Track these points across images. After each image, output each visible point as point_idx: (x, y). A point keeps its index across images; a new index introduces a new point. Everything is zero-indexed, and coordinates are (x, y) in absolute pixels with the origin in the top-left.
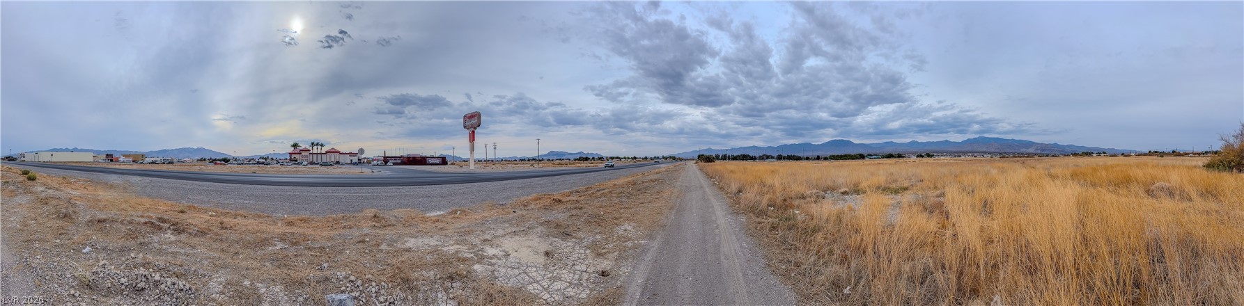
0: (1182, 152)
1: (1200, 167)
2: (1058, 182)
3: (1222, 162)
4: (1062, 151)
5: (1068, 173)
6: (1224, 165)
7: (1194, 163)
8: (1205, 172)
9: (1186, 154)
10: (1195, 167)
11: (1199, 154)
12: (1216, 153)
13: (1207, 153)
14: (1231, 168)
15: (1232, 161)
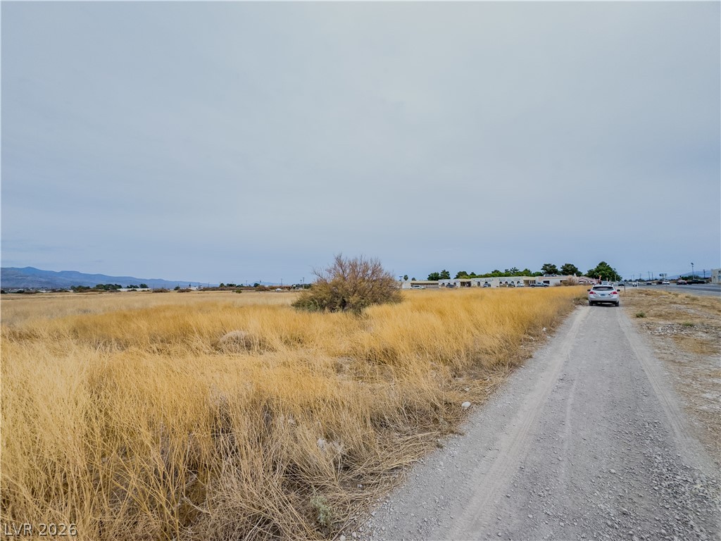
0: (267, 286)
1: (288, 306)
2: (39, 346)
3: (313, 300)
4: (48, 283)
5: (64, 327)
6: (315, 303)
7: (280, 301)
8: (293, 313)
9: (272, 288)
10: (282, 306)
11: (289, 288)
12: (308, 287)
13: (298, 286)
14: (323, 307)
15: (324, 299)
